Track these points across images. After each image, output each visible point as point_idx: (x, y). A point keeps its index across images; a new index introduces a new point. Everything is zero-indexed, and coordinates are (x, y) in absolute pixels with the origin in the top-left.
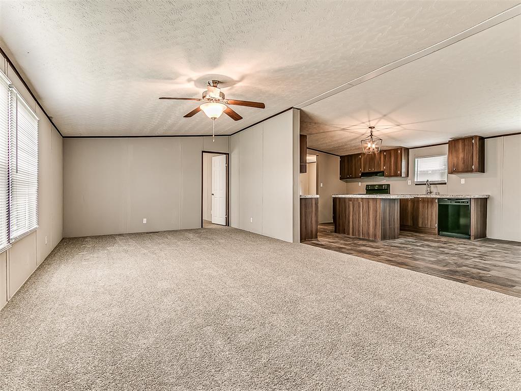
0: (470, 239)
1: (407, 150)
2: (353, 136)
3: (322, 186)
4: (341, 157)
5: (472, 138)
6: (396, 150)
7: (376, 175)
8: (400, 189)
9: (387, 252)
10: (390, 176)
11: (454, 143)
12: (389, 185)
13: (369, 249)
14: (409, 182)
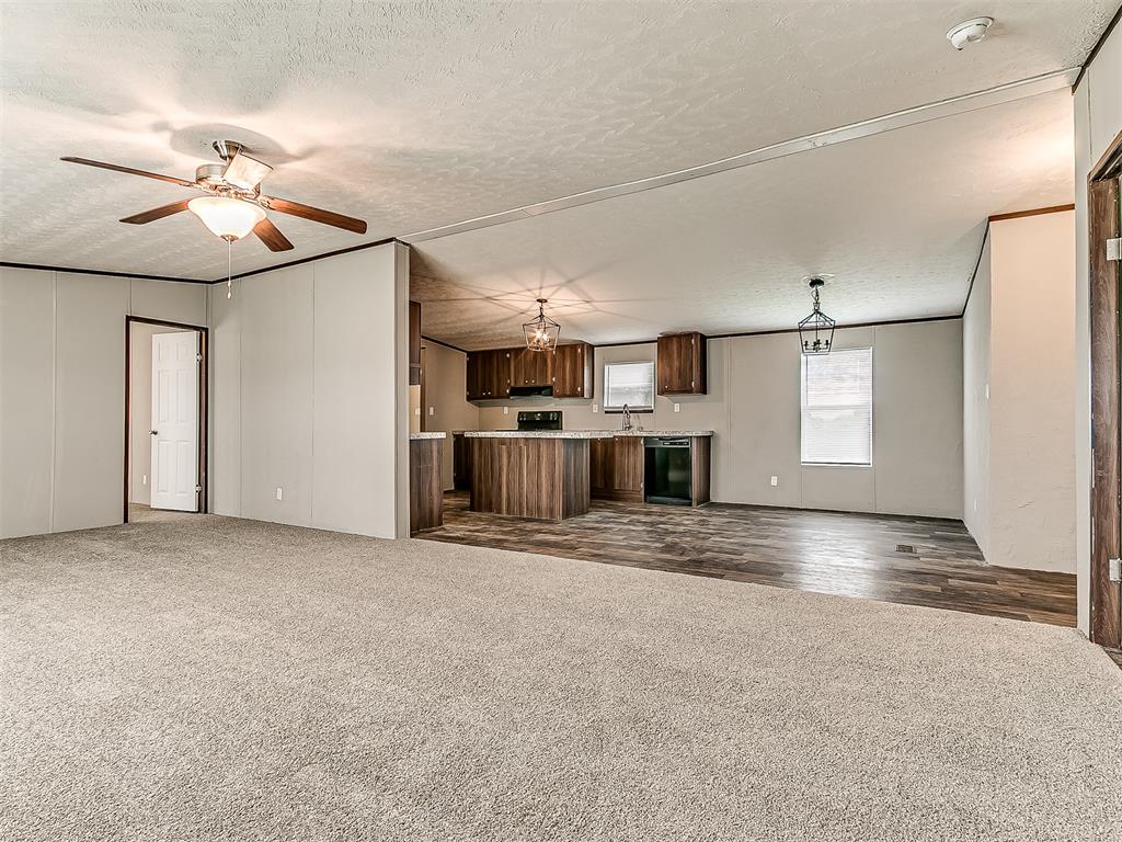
0: (690, 505)
1: (592, 347)
2: (503, 313)
3: (432, 413)
4: (470, 354)
5: (689, 335)
6: (574, 346)
7: (540, 394)
8: (581, 423)
9: (584, 540)
10: (564, 396)
11: (665, 341)
12: (560, 413)
13: (553, 538)
14: (595, 408)
